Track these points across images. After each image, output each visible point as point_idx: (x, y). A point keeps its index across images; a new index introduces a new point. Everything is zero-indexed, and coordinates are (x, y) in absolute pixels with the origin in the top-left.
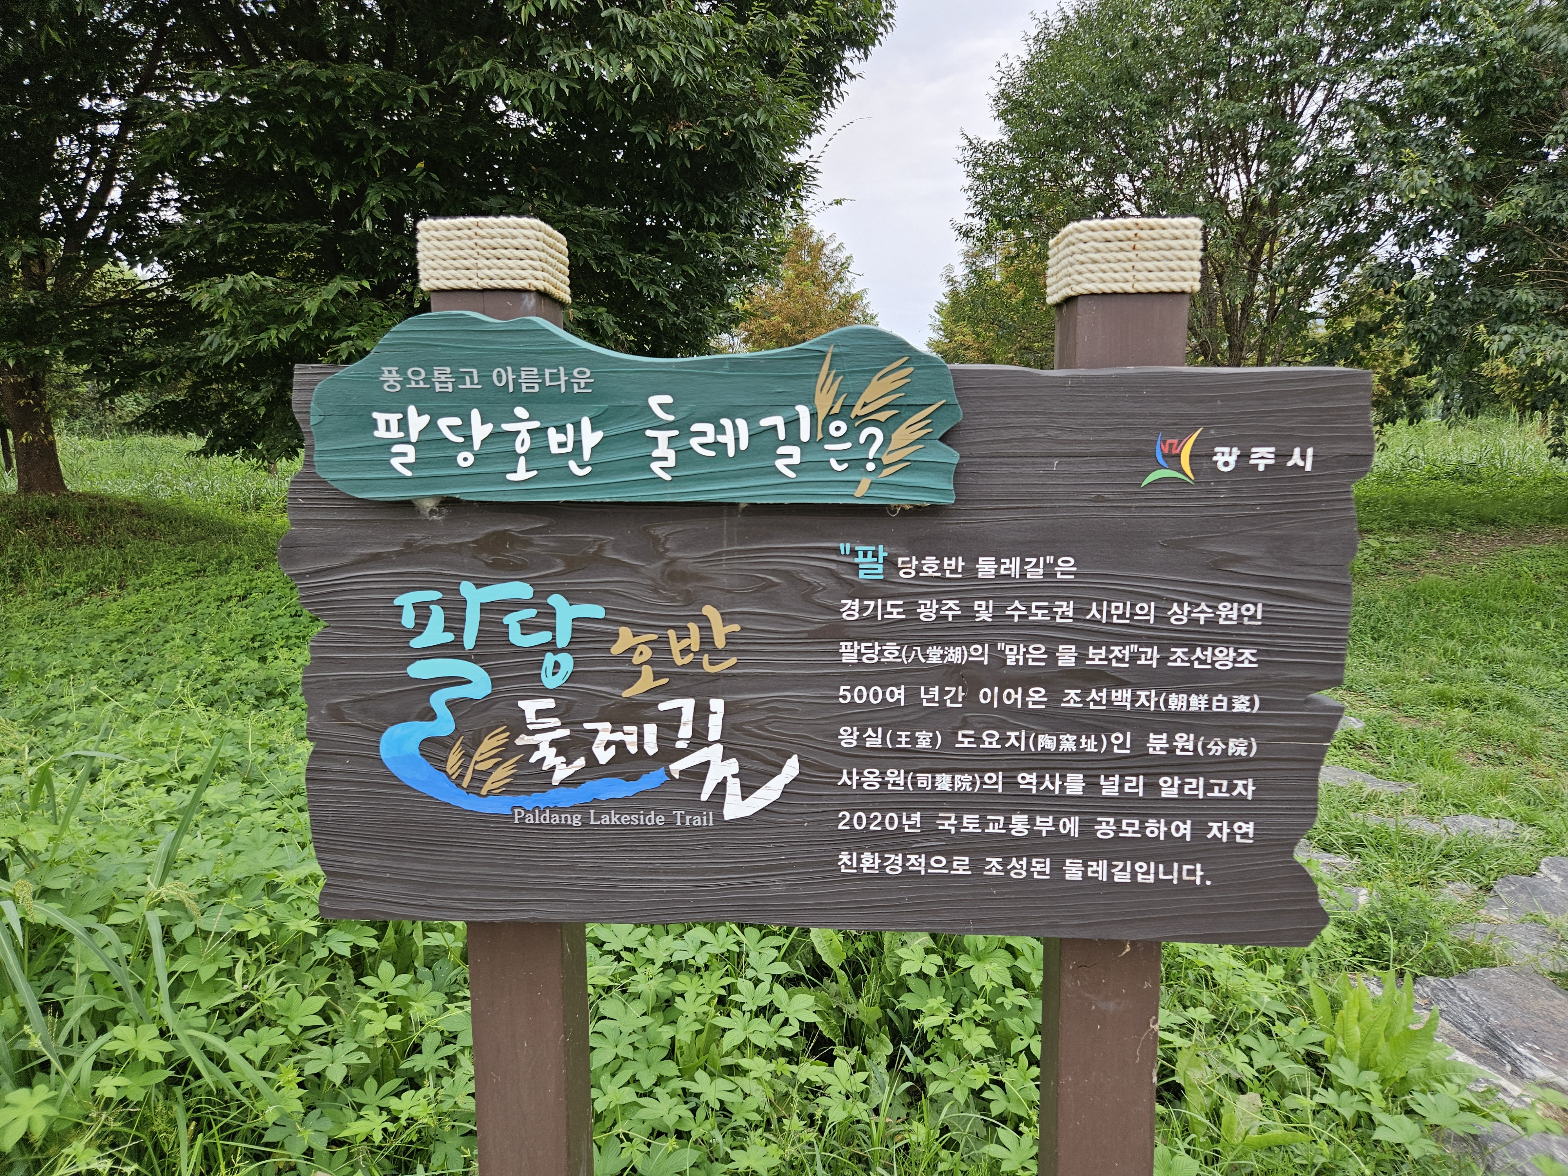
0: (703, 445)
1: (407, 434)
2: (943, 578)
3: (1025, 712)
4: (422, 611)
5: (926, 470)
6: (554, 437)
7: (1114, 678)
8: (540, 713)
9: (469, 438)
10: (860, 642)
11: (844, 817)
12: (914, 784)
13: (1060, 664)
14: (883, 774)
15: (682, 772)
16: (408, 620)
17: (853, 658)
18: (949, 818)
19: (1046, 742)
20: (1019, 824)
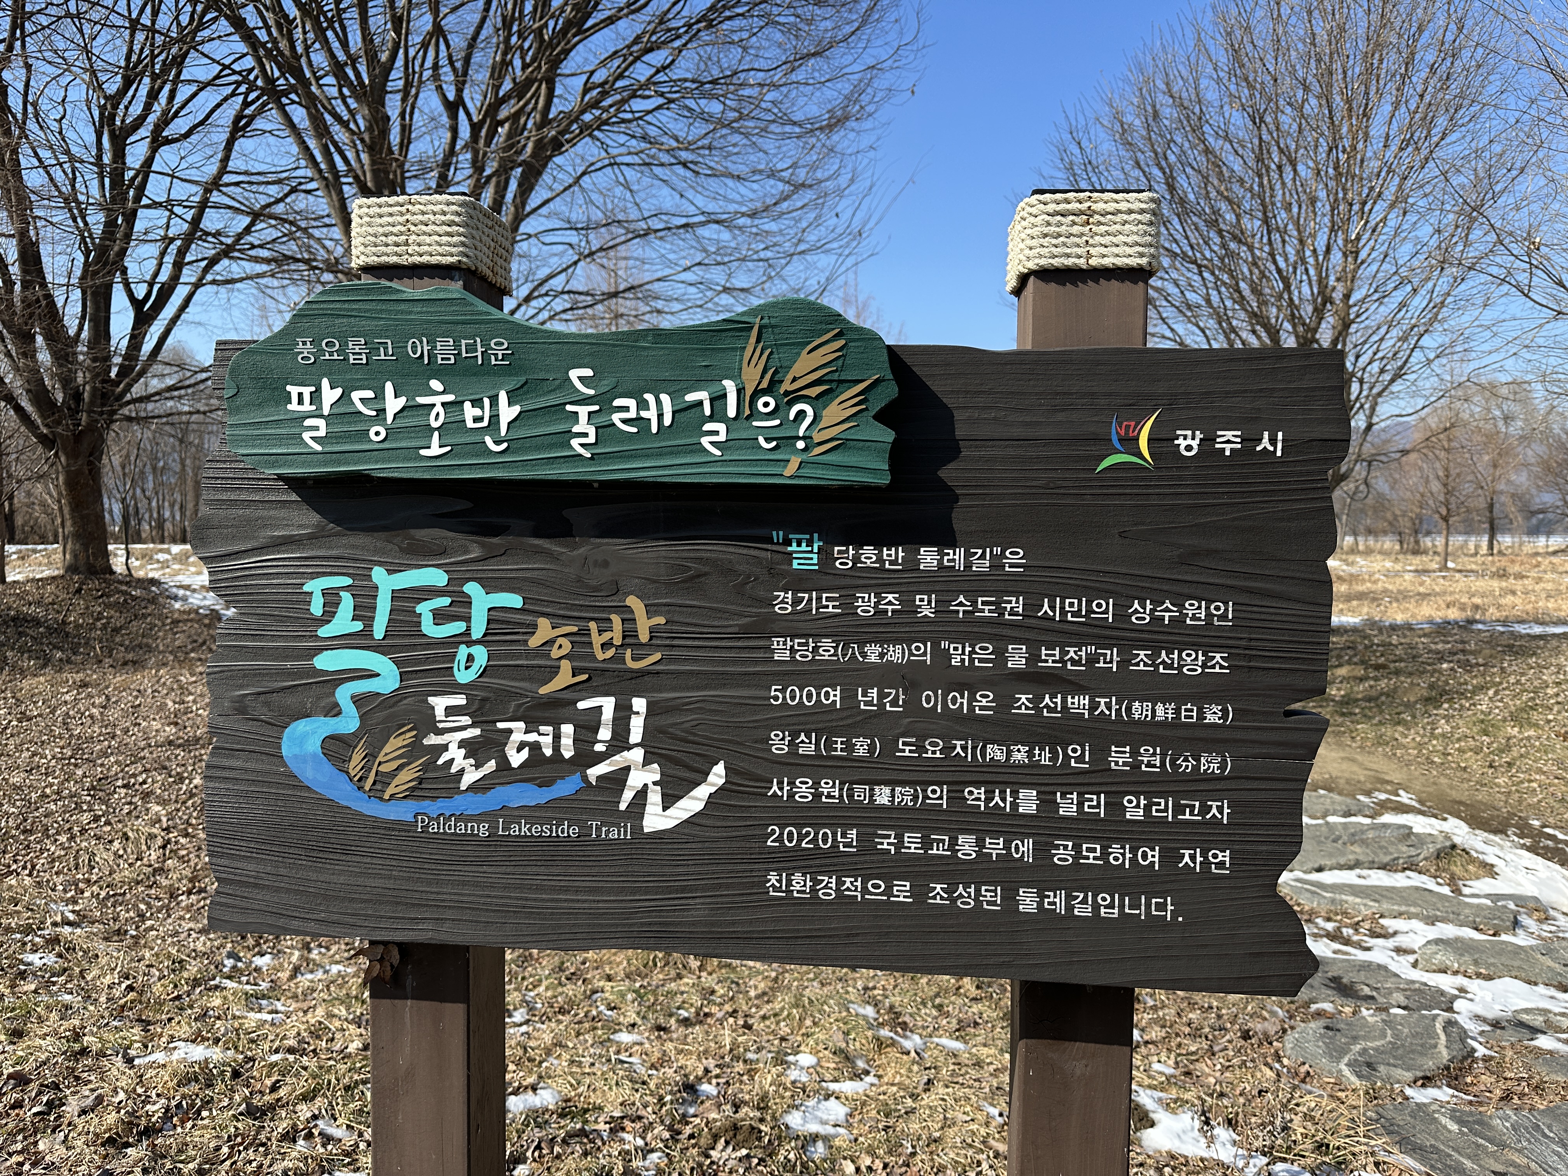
0: (625, 421)
1: (320, 407)
2: (882, 569)
3: (971, 716)
4: (332, 598)
5: (861, 449)
6: (470, 411)
7: (1071, 682)
8: (450, 711)
9: (382, 411)
10: (793, 637)
11: (773, 831)
12: (850, 796)
13: (1010, 665)
14: (816, 784)
15: (599, 778)
16: (317, 608)
17: (786, 656)
18: (889, 837)
19: (994, 752)
20: (967, 846)
